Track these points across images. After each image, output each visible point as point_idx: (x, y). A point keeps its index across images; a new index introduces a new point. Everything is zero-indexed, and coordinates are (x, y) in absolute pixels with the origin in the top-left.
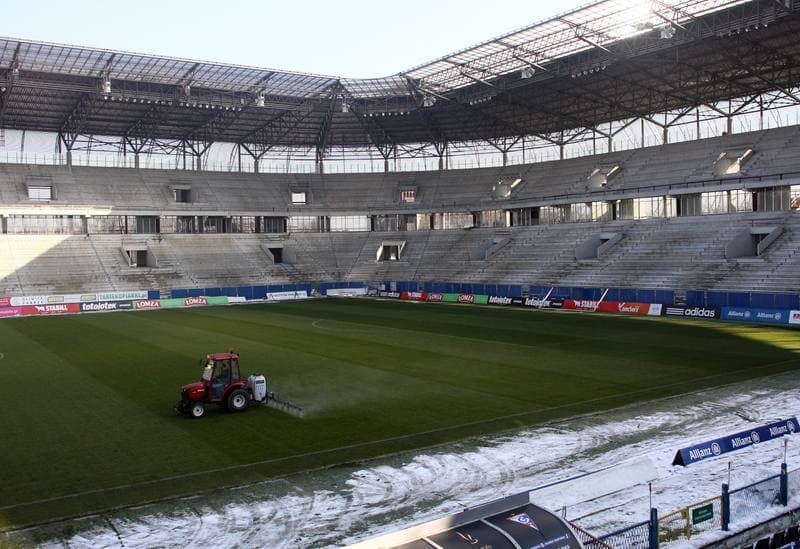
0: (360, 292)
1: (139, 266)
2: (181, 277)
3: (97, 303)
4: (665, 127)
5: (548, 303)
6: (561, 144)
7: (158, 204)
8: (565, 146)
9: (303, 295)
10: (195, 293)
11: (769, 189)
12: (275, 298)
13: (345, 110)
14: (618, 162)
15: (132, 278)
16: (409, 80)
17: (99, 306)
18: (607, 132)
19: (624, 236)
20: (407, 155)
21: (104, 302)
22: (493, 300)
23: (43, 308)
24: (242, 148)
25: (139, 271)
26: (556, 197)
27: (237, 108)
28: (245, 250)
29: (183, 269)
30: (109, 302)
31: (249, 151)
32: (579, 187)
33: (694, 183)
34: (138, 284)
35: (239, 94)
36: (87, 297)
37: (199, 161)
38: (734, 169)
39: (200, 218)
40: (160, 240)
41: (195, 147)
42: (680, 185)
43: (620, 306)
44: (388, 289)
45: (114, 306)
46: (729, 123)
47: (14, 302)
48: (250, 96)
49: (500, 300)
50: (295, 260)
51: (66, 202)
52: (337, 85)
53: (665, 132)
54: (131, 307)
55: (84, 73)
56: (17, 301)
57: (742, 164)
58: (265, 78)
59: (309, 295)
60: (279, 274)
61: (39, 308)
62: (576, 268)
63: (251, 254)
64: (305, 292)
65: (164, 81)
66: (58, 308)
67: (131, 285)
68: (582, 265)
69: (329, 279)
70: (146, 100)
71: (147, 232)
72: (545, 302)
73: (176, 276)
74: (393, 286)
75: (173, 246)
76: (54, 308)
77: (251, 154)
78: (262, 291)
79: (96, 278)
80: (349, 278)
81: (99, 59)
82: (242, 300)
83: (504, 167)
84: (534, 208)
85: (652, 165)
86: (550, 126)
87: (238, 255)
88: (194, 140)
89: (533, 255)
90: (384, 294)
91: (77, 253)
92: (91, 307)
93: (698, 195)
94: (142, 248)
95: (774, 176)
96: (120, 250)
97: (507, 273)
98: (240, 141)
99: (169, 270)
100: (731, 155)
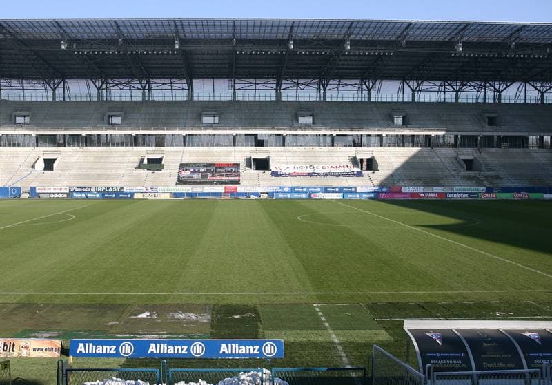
1: (467, 169)
2: (501, 178)
3: (455, 193)
7: (476, 128)
10: (518, 190)
15: (469, 178)
17: (458, 196)
21: (459, 193)
23: (423, 195)
24: (528, 85)
25: (472, 173)
27: (544, 56)
29: (502, 172)
30: (464, 193)
31: (535, 88)
34: (474, 182)
35: (545, 46)
36: (447, 189)
37: (500, 96)
39: (499, 137)
40: (480, 152)
41: (497, 87)
45: (466, 195)
47: (403, 189)
51: (417, 126)
54: (478, 197)
55: (441, 39)
56: (406, 189)
61: (421, 195)
65: (493, 40)
66: (432, 195)
67: (469, 182)
70: (479, 55)
71: (469, 147)
73: (498, 177)
75: (489, 157)
76: (429, 195)
77: (536, 89)
79: (446, 176)
81: (456, 28)
88: (495, 81)
91: (429, 160)
92: (452, 195)
94: (470, 157)
96: (456, 158)
98: (526, 80)
99: (493, 173)
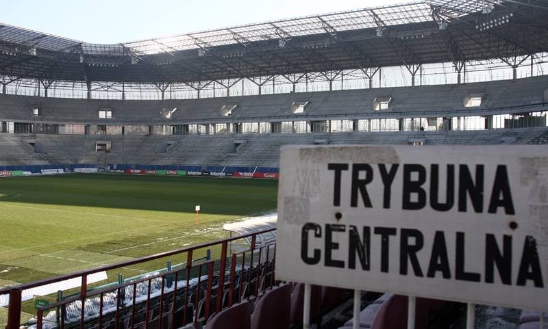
0: (94, 170)
4: (260, 86)
5: (224, 174)
6: (198, 90)
8: (201, 91)
9: (61, 171)
11: (319, 121)
12: (47, 173)
13: (81, 61)
14: (237, 103)
16: (124, 48)
18: (227, 85)
19: (248, 142)
20: (102, 89)
22: (189, 173)
26: (204, 120)
27: (13, 54)
28: (14, 143)
32: (214, 115)
33: (279, 117)
35: (14, 46)
38: (300, 110)
42: (274, 117)
43: (265, 175)
44: (112, 168)
46: (294, 86)
48: (24, 47)
49: (194, 173)
50: (46, 151)
52: (79, 46)
53: (260, 88)
57: (305, 108)
58: (38, 38)
59: (64, 171)
60: (40, 159)
62: (226, 158)
63: (18, 146)
64: (62, 170)
68: (229, 156)
69: (70, 162)
72: (222, 174)
74: (115, 167)
78: (37, 169)
80: (82, 162)
82: (29, 173)
83: (163, 100)
84: (185, 125)
85: (255, 106)
86: (189, 78)
87: (9, 146)
89: (197, 151)
90: (111, 171)
93: (280, 122)
95: (322, 116)
97: (185, 160)
100: (298, 103)
